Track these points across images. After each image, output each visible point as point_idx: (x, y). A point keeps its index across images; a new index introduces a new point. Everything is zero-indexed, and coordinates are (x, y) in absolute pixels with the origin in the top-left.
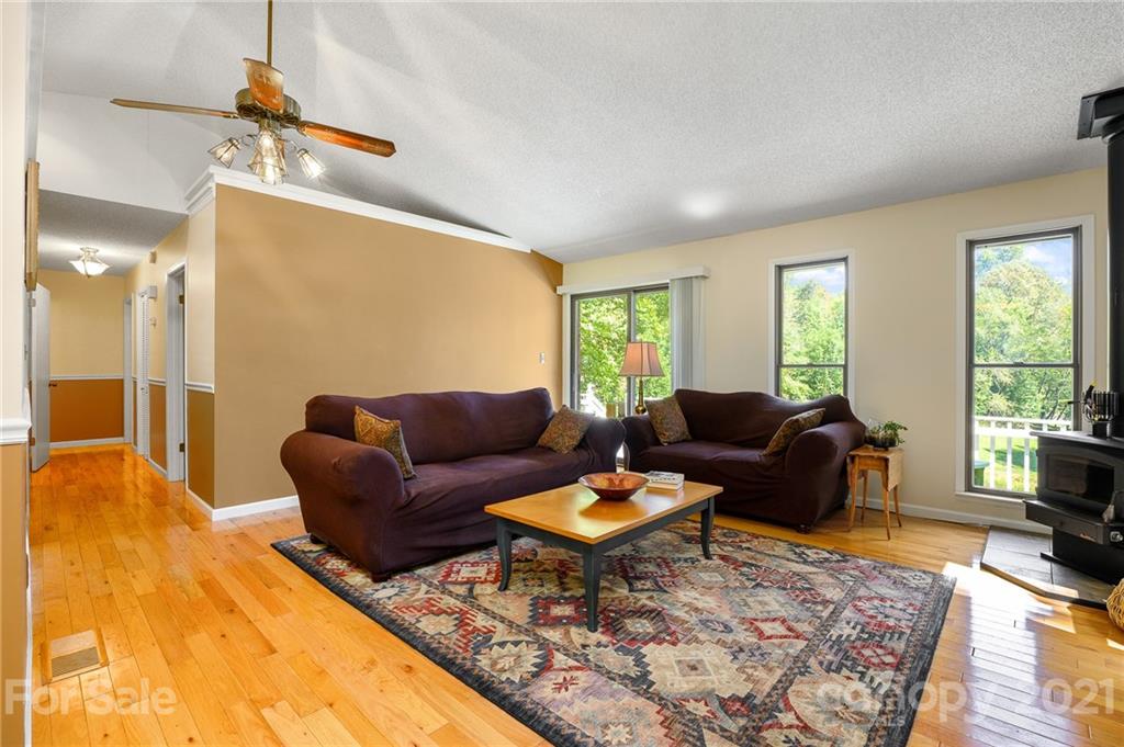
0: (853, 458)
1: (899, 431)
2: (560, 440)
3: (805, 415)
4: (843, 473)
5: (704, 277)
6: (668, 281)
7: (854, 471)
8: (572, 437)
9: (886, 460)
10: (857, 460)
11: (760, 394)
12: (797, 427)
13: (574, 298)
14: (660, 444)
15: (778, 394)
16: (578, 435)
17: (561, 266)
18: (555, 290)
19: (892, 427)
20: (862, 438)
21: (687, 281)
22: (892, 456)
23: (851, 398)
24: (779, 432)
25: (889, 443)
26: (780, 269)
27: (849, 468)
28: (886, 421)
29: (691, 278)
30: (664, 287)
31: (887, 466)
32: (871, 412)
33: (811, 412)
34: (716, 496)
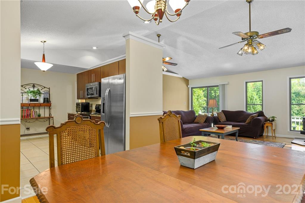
0: (265, 123)
1: (275, 118)
2: (200, 120)
3: (254, 115)
4: (263, 127)
5: (228, 84)
6: (219, 85)
7: (265, 126)
8: (203, 120)
9: (272, 123)
10: (266, 124)
11: (243, 111)
12: (253, 117)
13: (192, 88)
14: (221, 122)
15: (246, 111)
16: (205, 119)
17: (188, 80)
18: (187, 86)
19: (273, 117)
20: (267, 120)
21: (224, 85)
22: (273, 123)
23: (264, 111)
24: (249, 119)
25: (273, 120)
26: (246, 83)
27: (264, 125)
28: (272, 116)
29: (225, 84)
30: (218, 86)
31: (272, 125)
32: (268, 115)
33: (256, 114)
34: (238, 129)
